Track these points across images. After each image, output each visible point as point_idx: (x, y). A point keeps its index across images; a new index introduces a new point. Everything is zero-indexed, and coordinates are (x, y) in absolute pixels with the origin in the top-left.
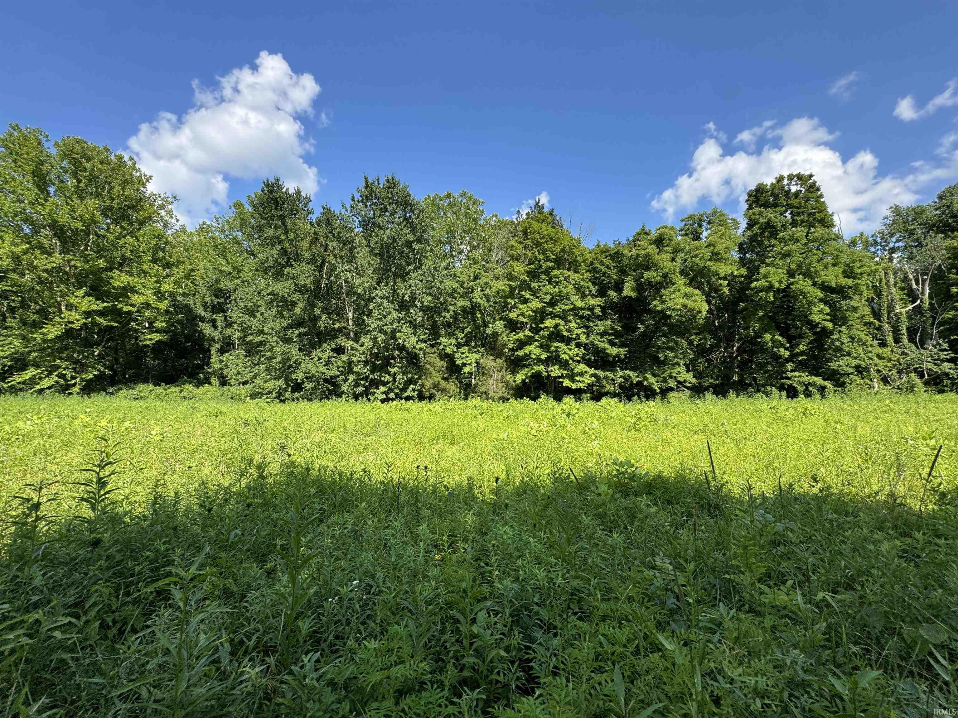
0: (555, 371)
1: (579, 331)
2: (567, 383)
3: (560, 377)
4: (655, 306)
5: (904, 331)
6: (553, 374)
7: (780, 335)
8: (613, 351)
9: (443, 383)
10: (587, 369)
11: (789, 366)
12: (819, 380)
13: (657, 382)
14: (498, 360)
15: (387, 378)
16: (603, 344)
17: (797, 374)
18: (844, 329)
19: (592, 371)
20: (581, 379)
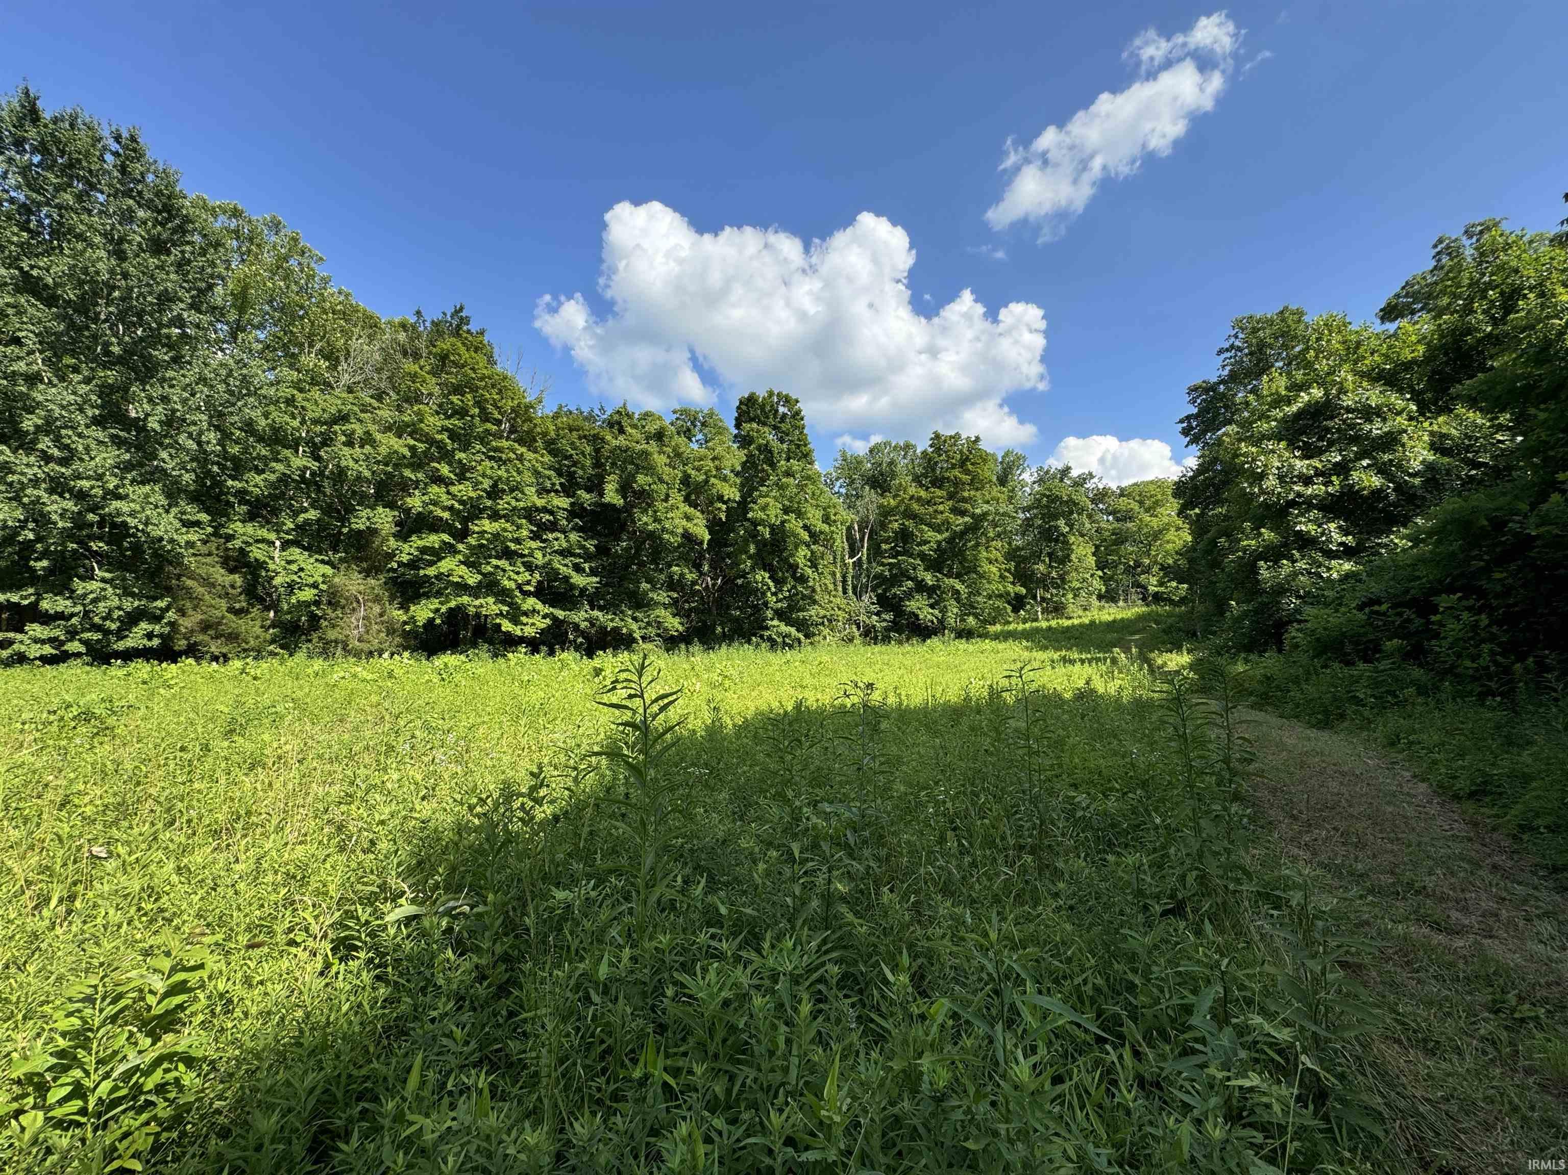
0: (490, 606)
1: (533, 544)
2: (508, 626)
3: (496, 616)
4: (646, 524)
5: (850, 582)
6: (485, 611)
8: (579, 580)
9: (231, 621)
10: (539, 606)
11: (769, 614)
14: (372, 581)
16: (565, 569)
17: (776, 623)
19: (547, 610)
20: (530, 621)
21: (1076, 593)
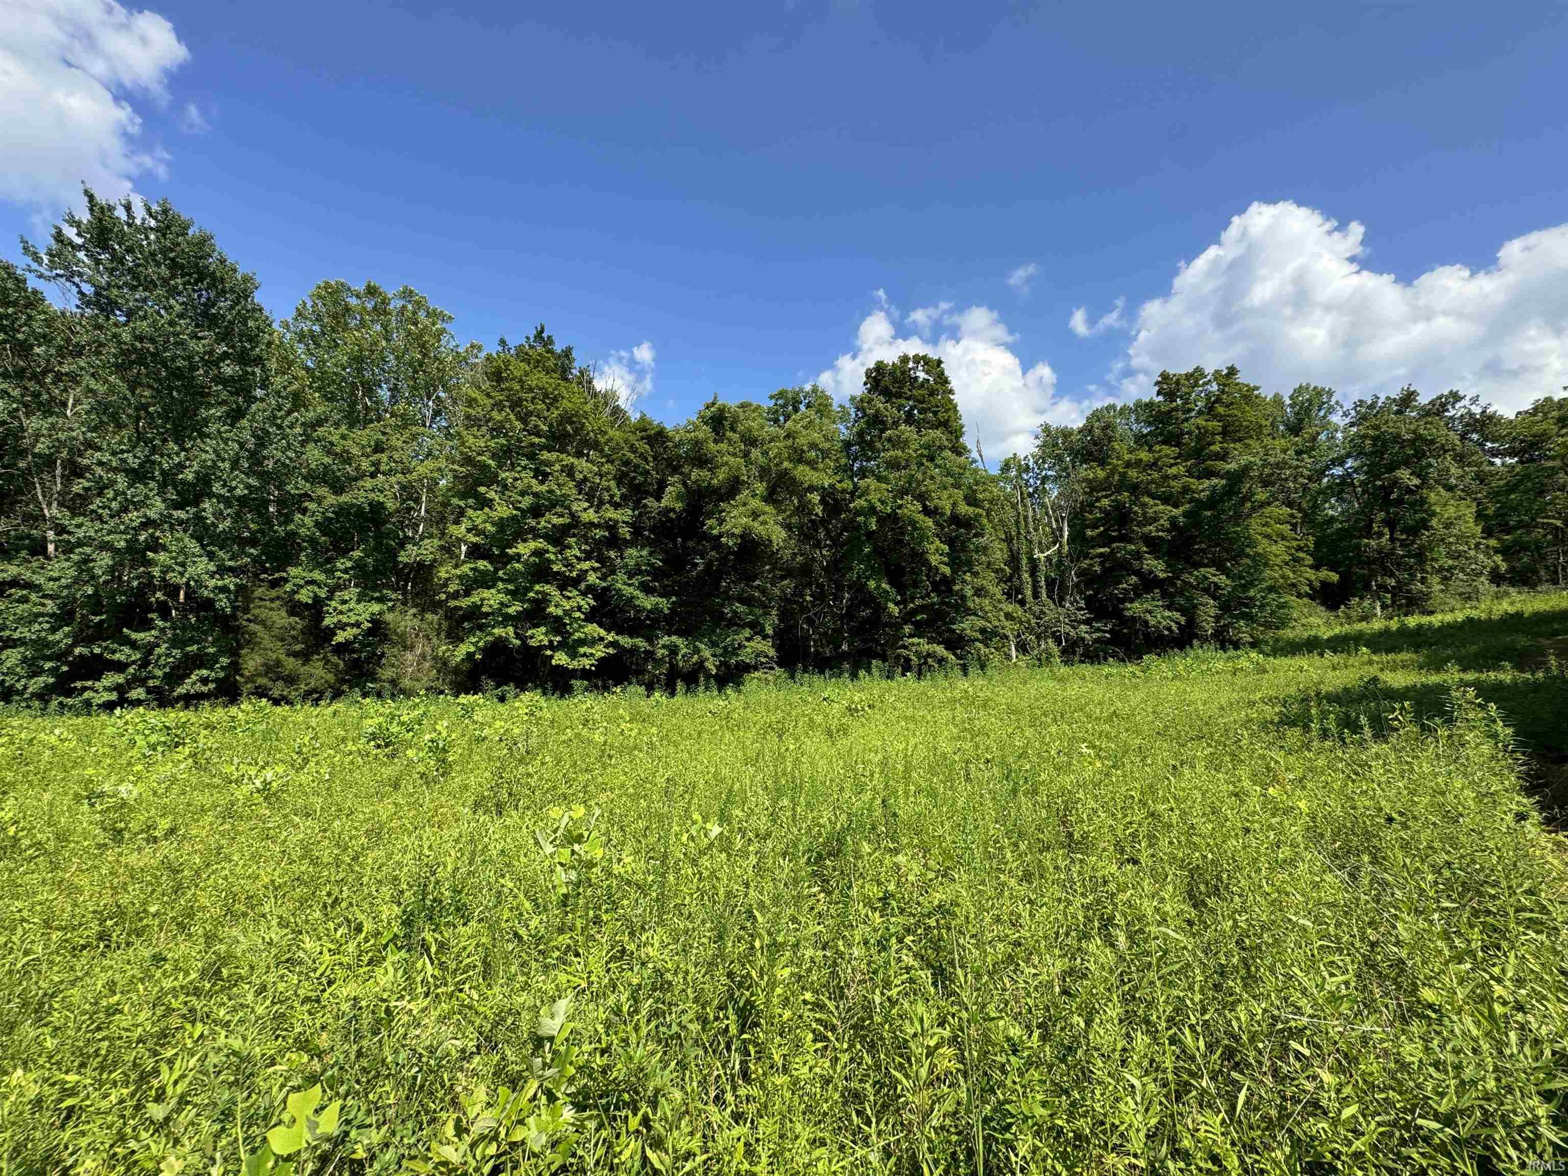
0: (539, 636)
1: (586, 565)
2: (561, 659)
3: (545, 647)
4: (711, 528)
5: (1043, 583)
6: (533, 643)
7: (889, 583)
8: (648, 602)
9: (291, 664)
10: (603, 633)
11: (907, 629)
12: (940, 650)
13: (714, 655)
14: (429, 616)
15: (123, 654)
16: (631, 590)
17: (915, 640)
18: (968, 577)
19: (611, 637)
20: (589, 651)
21: (1446, 575)
